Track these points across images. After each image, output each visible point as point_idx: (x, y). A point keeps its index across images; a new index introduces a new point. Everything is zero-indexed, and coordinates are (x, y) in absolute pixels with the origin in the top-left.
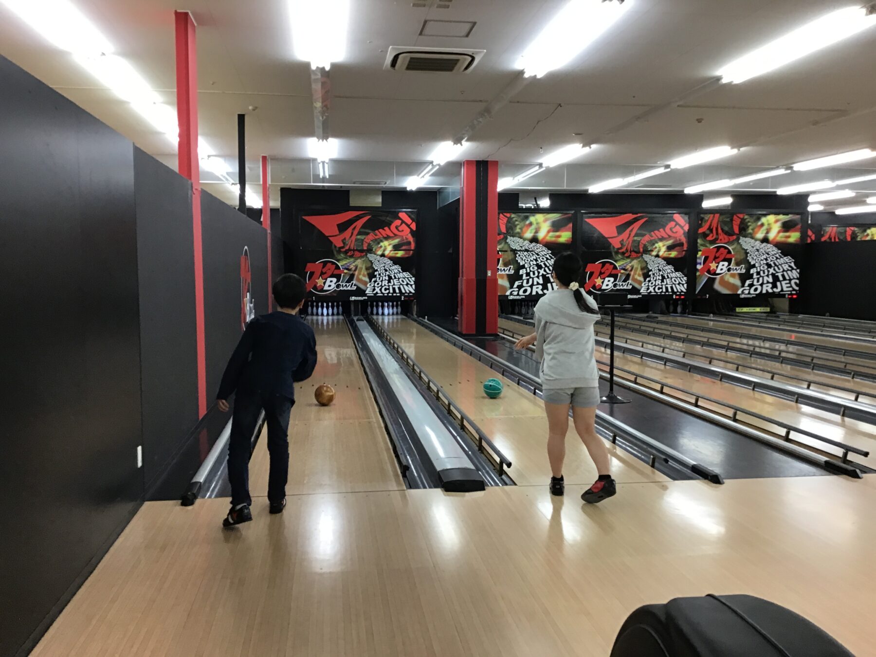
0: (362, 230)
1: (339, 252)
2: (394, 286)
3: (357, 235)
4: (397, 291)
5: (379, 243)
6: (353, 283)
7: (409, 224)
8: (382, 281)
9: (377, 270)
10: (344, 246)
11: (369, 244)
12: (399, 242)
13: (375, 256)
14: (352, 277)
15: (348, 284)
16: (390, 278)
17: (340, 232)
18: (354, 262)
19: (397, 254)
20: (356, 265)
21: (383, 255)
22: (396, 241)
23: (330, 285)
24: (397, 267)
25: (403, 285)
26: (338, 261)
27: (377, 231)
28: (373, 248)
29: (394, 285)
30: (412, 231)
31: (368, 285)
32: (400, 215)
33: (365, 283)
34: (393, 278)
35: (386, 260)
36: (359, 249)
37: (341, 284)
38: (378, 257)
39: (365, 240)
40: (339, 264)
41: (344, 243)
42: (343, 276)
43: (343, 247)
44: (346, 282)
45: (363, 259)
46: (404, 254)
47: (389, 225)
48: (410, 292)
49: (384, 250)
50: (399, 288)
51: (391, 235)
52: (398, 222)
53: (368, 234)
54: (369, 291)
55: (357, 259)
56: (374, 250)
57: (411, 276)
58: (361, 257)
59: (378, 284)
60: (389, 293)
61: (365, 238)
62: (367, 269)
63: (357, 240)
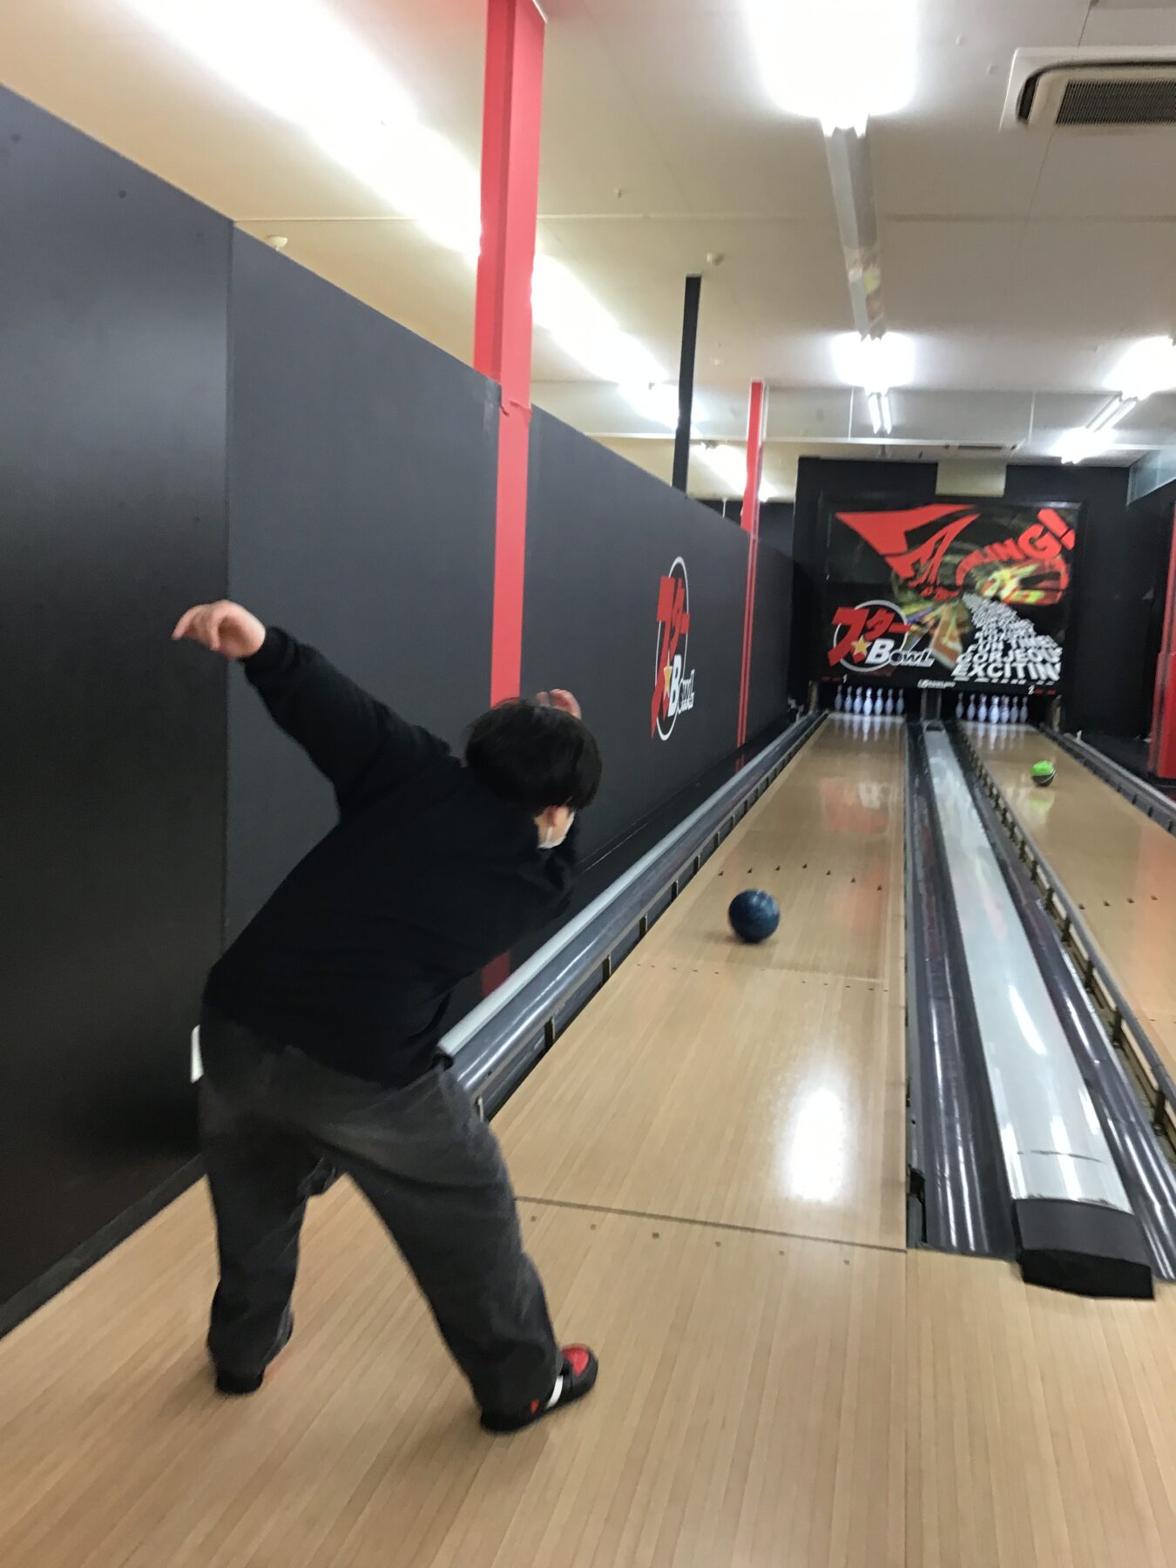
0: (958, 545)
1: (904, 587)
2: (1014, 665)
3: (946, 554)
4: (1021, 674)
5: (989, 573)
6: (926, 654)
7: (1060, 534)
8: (989, 651)
9: (980, 629)
10: (915, 576)
11: (968, 575)
12: (1033, 572)
13: (980, 599)
14: (925, 641)
15: (916, 655)
16: (1007, 647)
17: (909, 548)
18: (933, 609)
19: (1027, 596)
20: (936, 617)
21: (996, 599)
22: (1028, 570)
23: (880, 653)
24: (1024, 623)
25: (1035, 663)
26: (901, 605)
27: (987, 549)
28: (977, 582)
29: (1014, 660)
30: (1064, 550)
31: (959, 659)
32: (1042, 515)
33: (954, 655)
34: (1014, 646)
35: (1001, 608)
36: (947, 582)
37: (903, 653)
38: (986, 603)
39: (961, 564)
40: (903, 613)
41: (917, 571)
42: (908, 637)
43: (912, 579)
44: (914, 649)
45: (953, 605)
46: (1042, 599)
47: (1015, 534)
48: (1049, 679)
49: (1000, 589)
50: (1026, 669)
51: (1018, 556)
52: (1035, 530)
53: (967, 553)
54: (960, 673)
55: (939, 604)
56: (978, 585)
57: (1055, 645)
58: (948, 600)
59: (981, 657)
60: (1002, 677)
61: (960, 562)
62: (960, 625)
63: (943, 565)
